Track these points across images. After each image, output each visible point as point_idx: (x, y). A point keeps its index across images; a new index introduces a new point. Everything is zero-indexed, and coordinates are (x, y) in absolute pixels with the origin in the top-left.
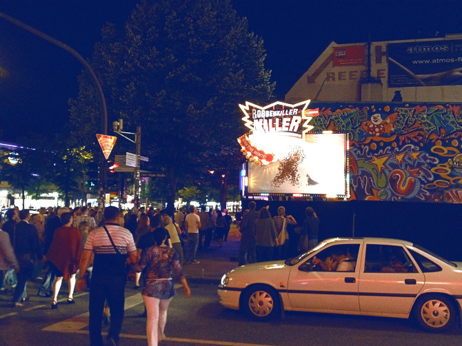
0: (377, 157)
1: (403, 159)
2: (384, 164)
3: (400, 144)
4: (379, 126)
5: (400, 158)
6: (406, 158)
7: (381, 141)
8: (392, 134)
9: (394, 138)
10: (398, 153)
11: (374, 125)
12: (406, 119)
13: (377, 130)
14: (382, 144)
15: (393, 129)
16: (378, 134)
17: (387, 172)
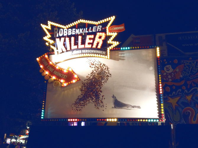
0: (171, 97)
1: (192, 98)
2: (177, 103)
3: (189, 87)
4: (170, 74)
5: (189, 98)
6: (194, 98)
7: (174, 85)
8: (181, 79)
9: (183, 82)
10: (187, 94)
11: (167, 73)
12: (191, 69)
13: (169, 77)
14: (174, 88)
15: (181, 76)
16: (170, 80)
17: (180, 109)
